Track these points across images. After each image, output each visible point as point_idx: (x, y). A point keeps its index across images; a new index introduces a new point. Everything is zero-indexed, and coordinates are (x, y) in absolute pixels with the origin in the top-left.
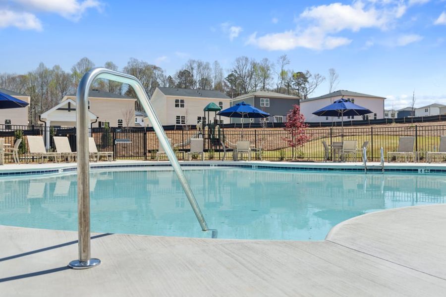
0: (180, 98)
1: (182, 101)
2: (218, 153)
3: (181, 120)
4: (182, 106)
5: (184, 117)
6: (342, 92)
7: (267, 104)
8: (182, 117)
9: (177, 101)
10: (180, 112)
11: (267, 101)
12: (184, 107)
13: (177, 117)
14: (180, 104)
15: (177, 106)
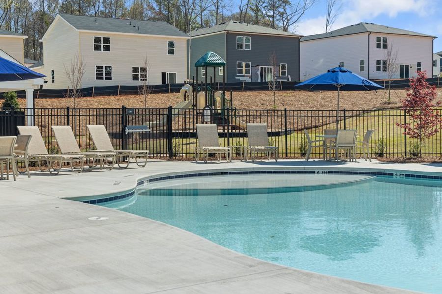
0: (102, 34)
1: (106, 40)
2: (226, 139)
3: (104, 73)
4: (107, 48)
5: (110, 67)
6: (366, 25)
7: (247, 46)
8: (106, 67)
9: (97, 40)
10: (102, 58)
11: (247, 40)
12: (109, 50)
13: (98, 67)
14: (102, 44)
15: (97, 48)
